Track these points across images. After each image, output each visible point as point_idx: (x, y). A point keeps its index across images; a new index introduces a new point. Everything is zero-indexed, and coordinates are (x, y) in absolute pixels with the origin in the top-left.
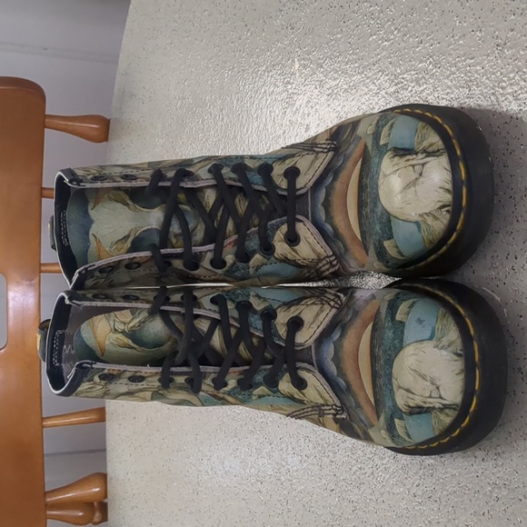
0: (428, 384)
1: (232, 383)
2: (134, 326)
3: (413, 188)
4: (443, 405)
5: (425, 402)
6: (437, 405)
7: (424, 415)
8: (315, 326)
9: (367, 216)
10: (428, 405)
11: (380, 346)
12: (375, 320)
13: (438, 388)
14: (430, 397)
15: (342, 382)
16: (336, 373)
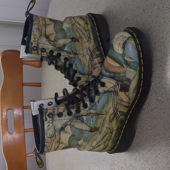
1: (88, 103)
4: (127, 38)
5: (123, 41)
6: (126, 39)
7: (126, 44)
10: (124, 41)
13: (123, 36)
14: (123, 39)
15: (112, 74)
16: (109, 74)
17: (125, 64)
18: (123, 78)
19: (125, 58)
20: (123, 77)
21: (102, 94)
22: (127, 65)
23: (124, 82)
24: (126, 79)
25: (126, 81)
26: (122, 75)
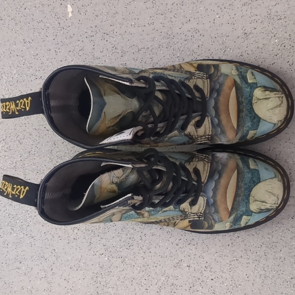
0: (276, 198)
2: (123, 179)
3: (279, 108)
8: (205, 172)
9: (243, 117)
11: (242, 182)
12: (237, 168)
15: (212, 201)
16: (211, 196)
17: (234, 218)
18: (212, 219)
19: (244, 217)
20: (214, 220)
21: (178, 210)
22: (234, 221)
23: (206, 223)
24: (212, 224)
25: (208, 224)
26: (216, 217)
